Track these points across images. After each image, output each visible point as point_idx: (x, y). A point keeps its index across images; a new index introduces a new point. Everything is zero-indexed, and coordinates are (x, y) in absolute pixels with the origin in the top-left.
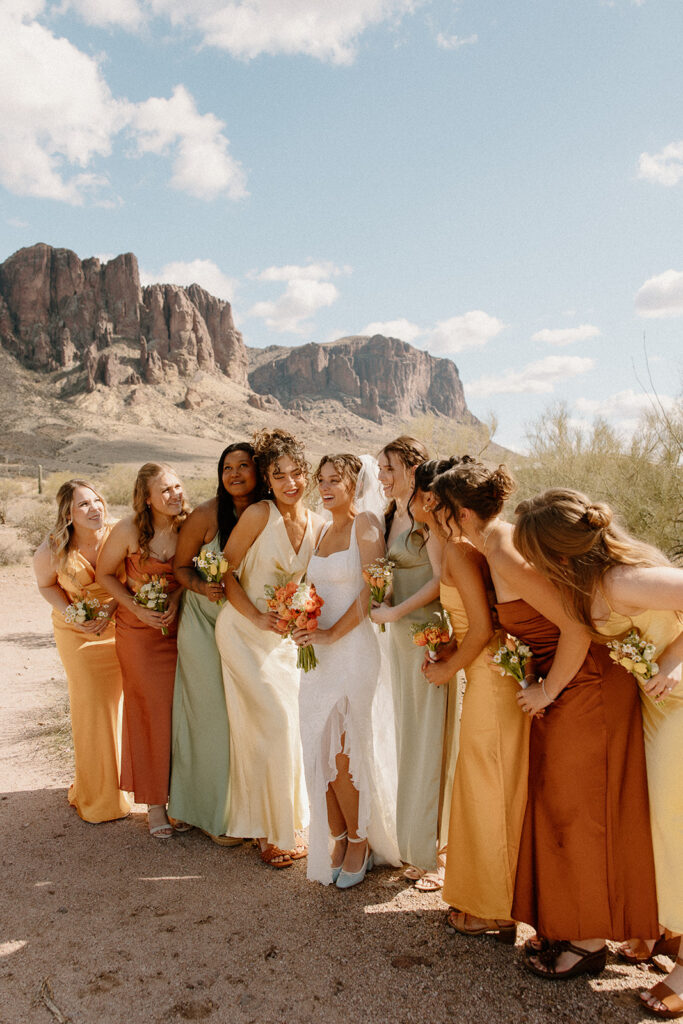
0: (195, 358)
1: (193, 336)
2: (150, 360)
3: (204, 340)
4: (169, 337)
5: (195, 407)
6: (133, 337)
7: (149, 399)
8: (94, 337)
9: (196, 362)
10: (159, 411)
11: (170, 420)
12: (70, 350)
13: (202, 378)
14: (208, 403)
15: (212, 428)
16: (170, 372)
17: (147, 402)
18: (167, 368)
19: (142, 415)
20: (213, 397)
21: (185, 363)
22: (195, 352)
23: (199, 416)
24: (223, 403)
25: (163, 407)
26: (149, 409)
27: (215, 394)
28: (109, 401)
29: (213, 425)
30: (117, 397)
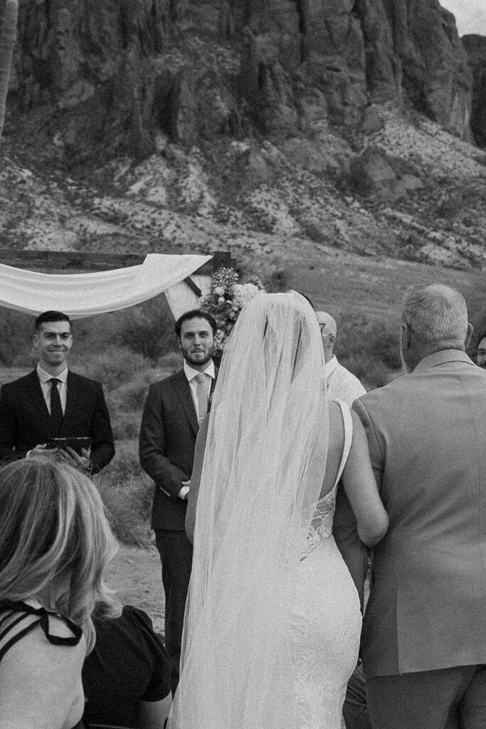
0: (361, 75)
1: (356, 24)
2: (269, 81)
3: (382, 35)
4: (302, 26)
5: (385, 191)
6: (213, 28)
7: (277, 175)
8: (125, 30)
9: (364, 86)
10: (307, 202)
11: (339, 223)
12: (71, 58)
13: (382, 123)
14: (412, 182)
15: (439, 243)
16: (311, 110)
17: (275, 182)
18: (303, 102)
19: (270, 210)
20: (418, 168)
21: (343, 88)
22: (363, 60)
23: (399, 215)
24: (443, 182)
25: (312, 193)
26: (282, 196)
27: (419, 160)
28: (192, 178)
29: (438, 235)
30: (205, 168)
